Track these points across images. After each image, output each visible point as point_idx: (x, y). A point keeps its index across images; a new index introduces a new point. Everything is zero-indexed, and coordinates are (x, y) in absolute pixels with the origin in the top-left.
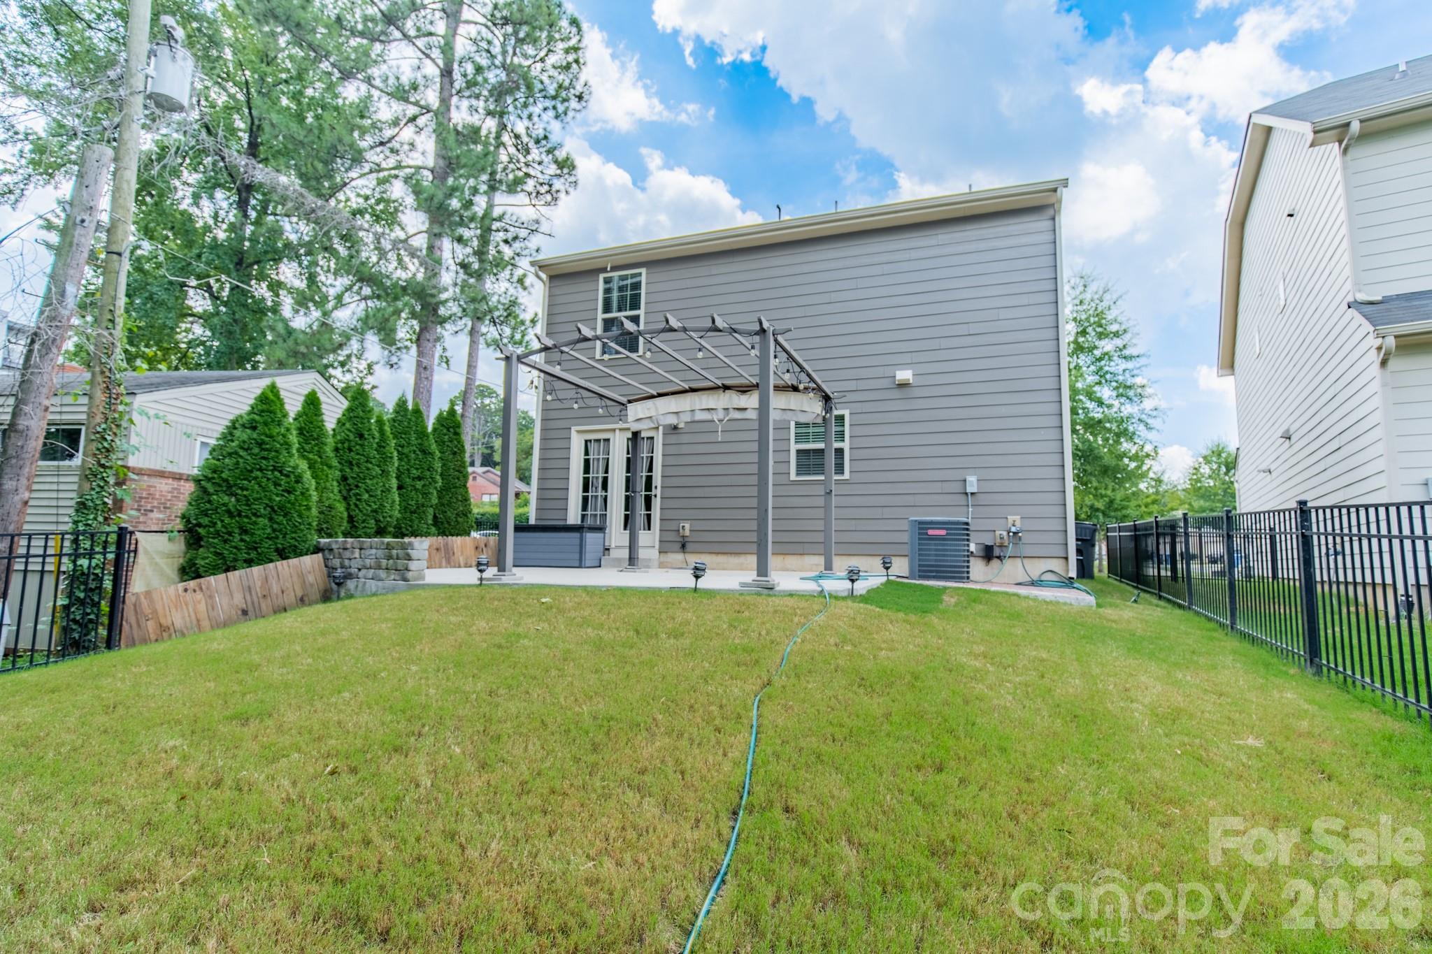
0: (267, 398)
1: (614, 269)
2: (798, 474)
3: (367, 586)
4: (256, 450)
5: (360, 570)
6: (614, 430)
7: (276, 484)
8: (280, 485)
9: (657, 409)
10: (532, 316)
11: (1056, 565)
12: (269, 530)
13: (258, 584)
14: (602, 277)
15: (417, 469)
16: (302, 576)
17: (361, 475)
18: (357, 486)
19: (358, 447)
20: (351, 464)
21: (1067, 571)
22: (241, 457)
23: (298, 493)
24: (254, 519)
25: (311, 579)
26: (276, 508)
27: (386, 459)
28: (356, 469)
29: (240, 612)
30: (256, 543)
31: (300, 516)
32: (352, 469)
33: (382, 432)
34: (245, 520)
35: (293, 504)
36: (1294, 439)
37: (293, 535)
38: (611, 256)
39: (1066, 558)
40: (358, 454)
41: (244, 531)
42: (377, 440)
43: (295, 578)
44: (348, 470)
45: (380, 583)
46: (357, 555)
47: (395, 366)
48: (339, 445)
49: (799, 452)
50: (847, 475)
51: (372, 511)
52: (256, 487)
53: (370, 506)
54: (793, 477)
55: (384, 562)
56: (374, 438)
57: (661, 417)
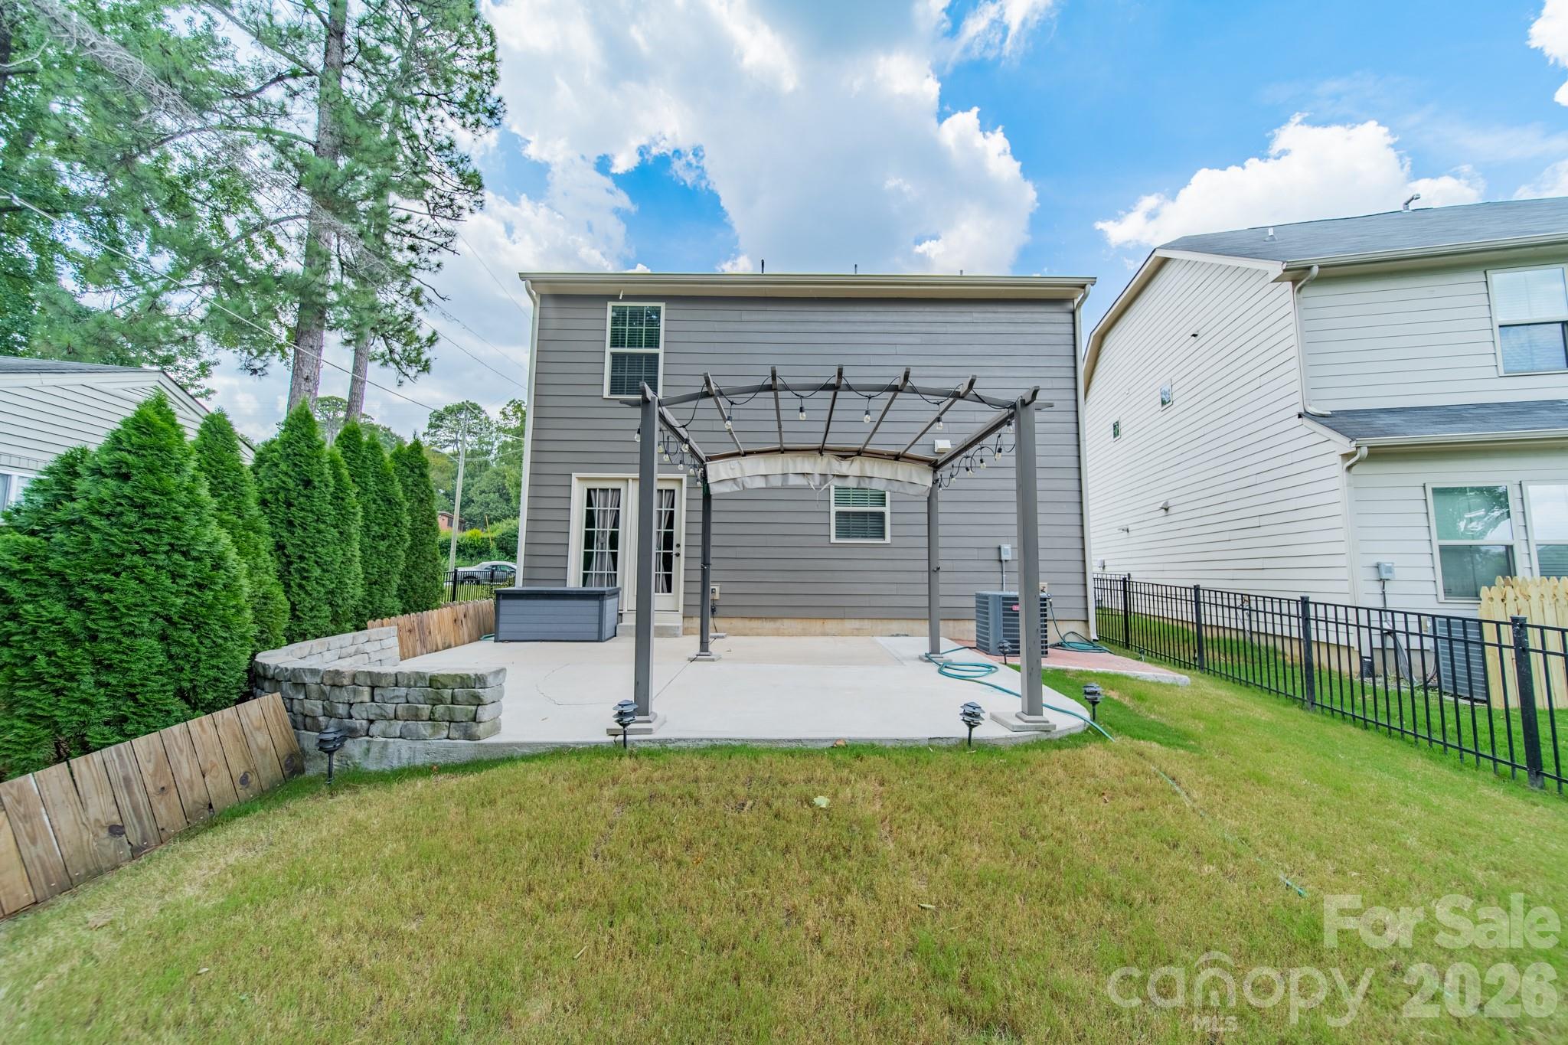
0: (148, 423)
1: (627, 298)
2: (837, 537)
3: (391, 748)
4: (131, 517)
5: (371, 722)
6: (627, 480)
7: (174, 576)
8: (184, 577)
9: (742, 469)
10: (430, 334)
11: (1078, 627)
12: (161, 659)
13: (148, 768)
14: (610, 305)
15: (379, 525)
16: (243, 738)
17: (308, 541)
18: (301, 558)
19: (302, 499)
20: (291, 523)
21: (1088, 632)
22: (96, 529)
23: (218, 587)
24: (126, 641)
25: (261, 739)
26: (176, 618)
27: (344, 516)
28: (299, 531)
29: (104, 834)
30: (134, 686)
31: (227, 627)
32: (293, 533)
33: (337, 477)
34: (107, 646)
35: (210, 607)
36: (1171, 511)
37: (214, 662)
38: (626, 282)
39: (1086, 621)
40: (303, 509)
41: (102, 665)
42: (332, 490)
43: (229, 744)
44: (285, 534)
45: (419, 745)
46: (366, 697)
47: (260, 373)
48: (269, 497)
49: (838, 513)
50: (888, 539)
51: (327, 593)
52: (133, 584)
53: (323, 585)
54: (833, 539)
55: (426, 709)
56: (327, 486)
57: (748, 479)
